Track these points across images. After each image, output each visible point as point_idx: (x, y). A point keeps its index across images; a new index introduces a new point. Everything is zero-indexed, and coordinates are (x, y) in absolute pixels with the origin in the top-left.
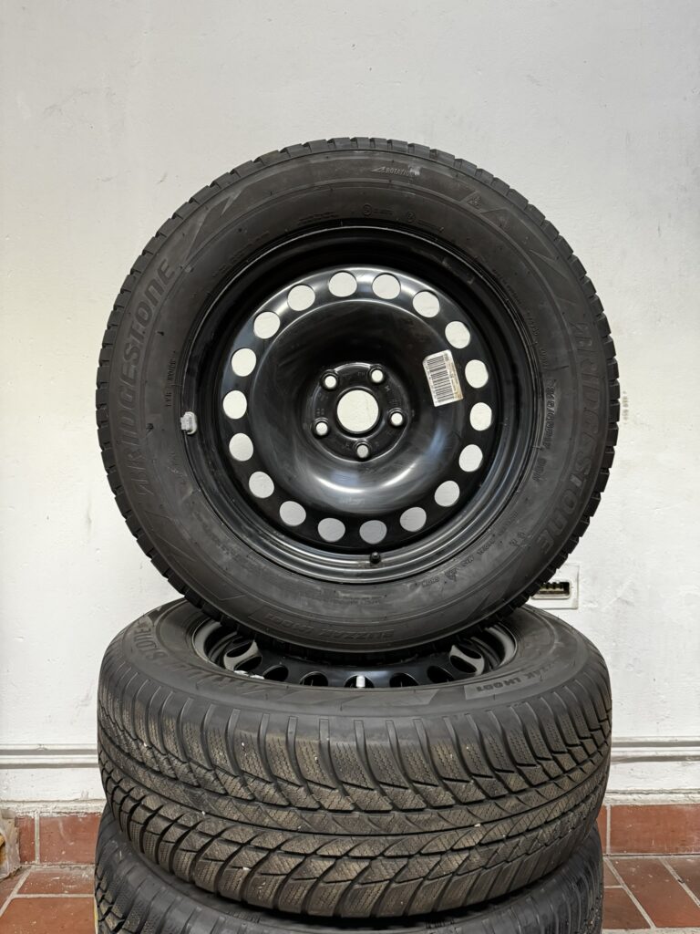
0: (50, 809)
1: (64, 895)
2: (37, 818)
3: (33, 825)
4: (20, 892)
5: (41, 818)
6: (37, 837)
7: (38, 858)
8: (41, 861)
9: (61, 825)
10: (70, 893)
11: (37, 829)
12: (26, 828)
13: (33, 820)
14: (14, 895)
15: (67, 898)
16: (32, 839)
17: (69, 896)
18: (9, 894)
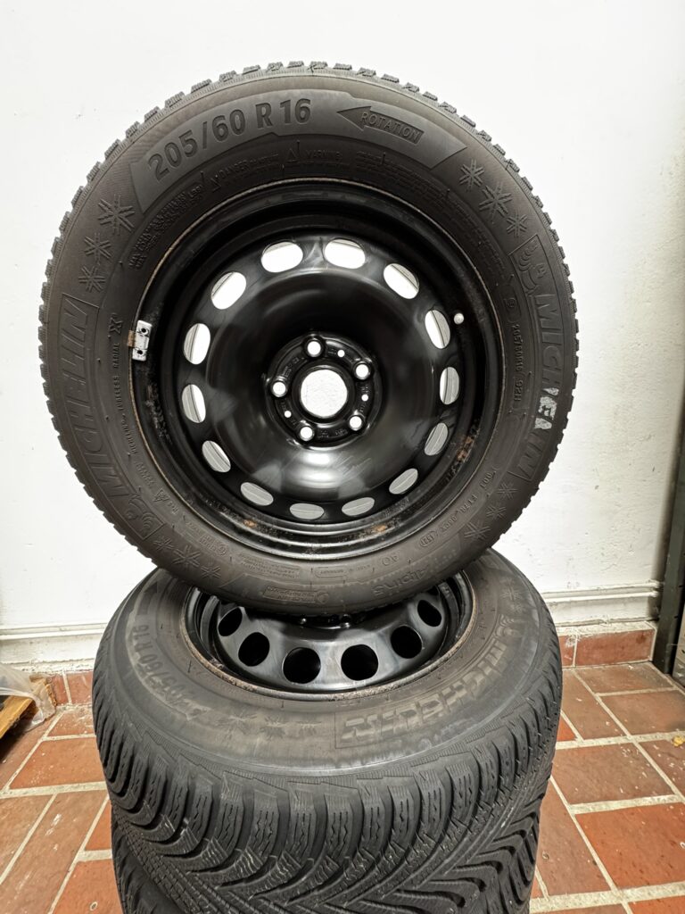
0: (74, 668)
1: (83, 736)
2: (64, 675)
3: (62, 680)
4: (50, 735)
5: (67, 675)
6: (67, 688)
7: (70, 701)
8: (74, 702)
9: (84, 679)
10: (87, 734)
11: (66, 682)
12: (58, 682)
13: (62, 677)
14: (45, 738)
15: (85, 739)
16: (64, 689)
17: (86, 736)
18: (41, 736)
